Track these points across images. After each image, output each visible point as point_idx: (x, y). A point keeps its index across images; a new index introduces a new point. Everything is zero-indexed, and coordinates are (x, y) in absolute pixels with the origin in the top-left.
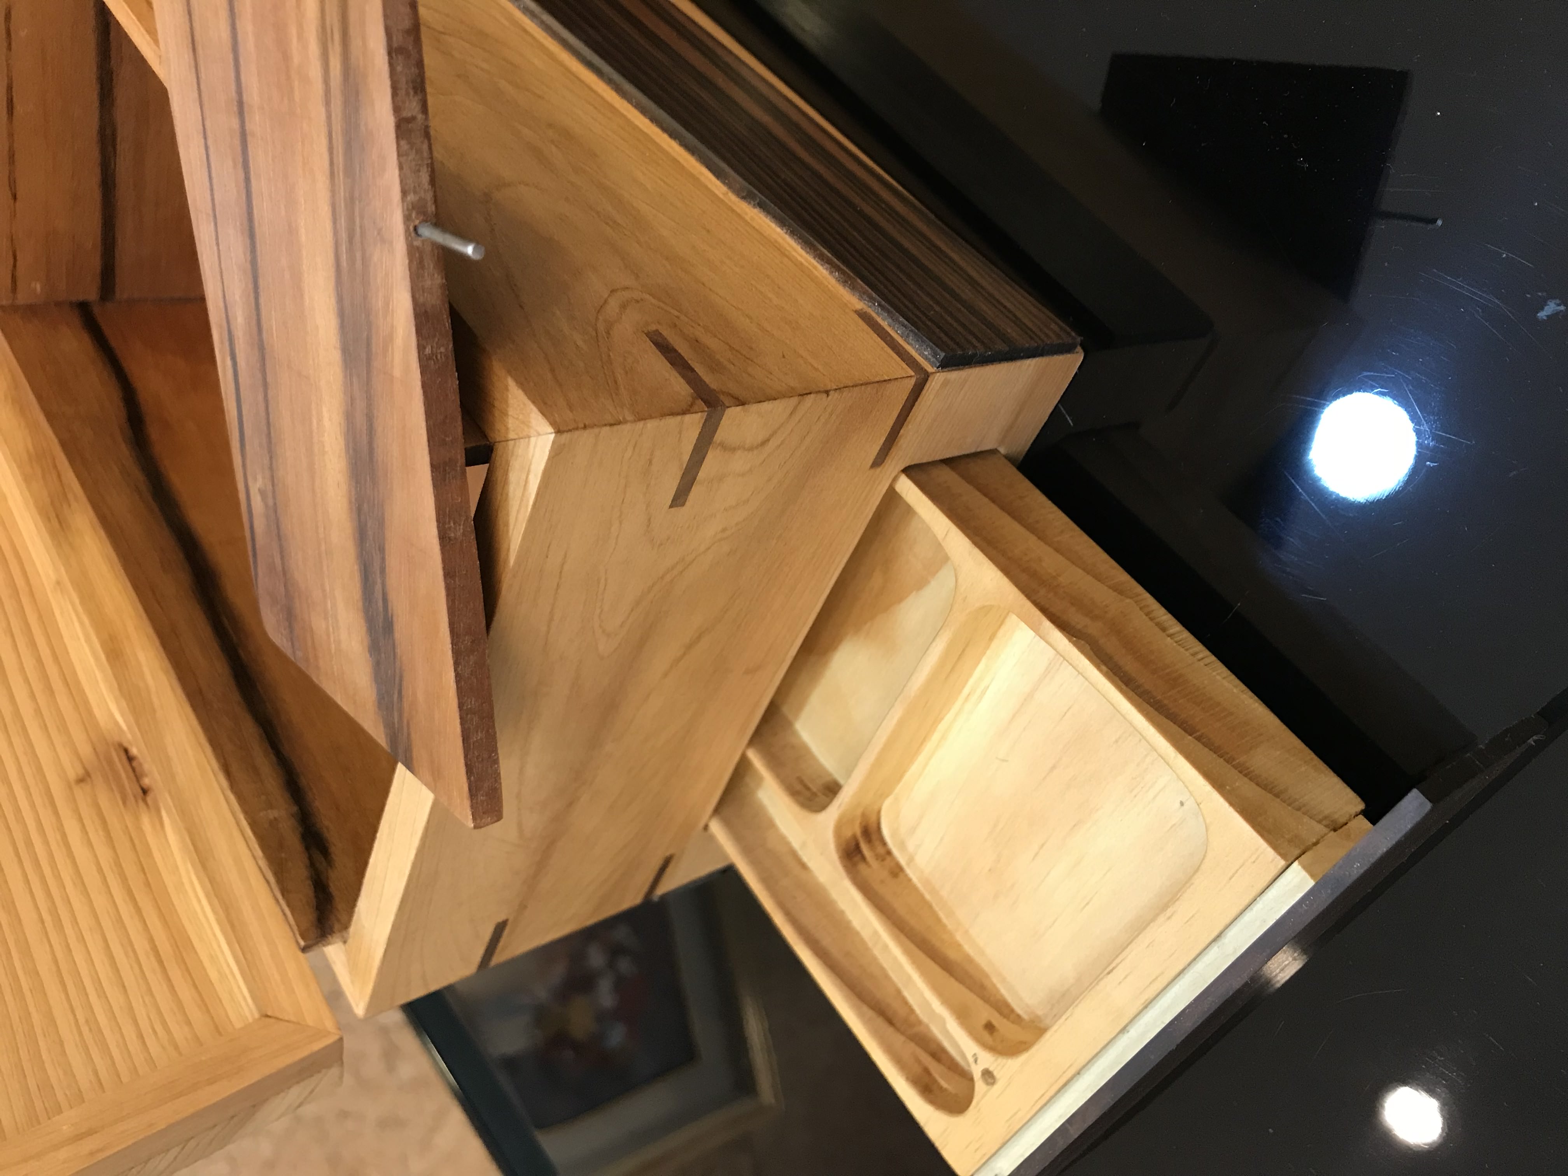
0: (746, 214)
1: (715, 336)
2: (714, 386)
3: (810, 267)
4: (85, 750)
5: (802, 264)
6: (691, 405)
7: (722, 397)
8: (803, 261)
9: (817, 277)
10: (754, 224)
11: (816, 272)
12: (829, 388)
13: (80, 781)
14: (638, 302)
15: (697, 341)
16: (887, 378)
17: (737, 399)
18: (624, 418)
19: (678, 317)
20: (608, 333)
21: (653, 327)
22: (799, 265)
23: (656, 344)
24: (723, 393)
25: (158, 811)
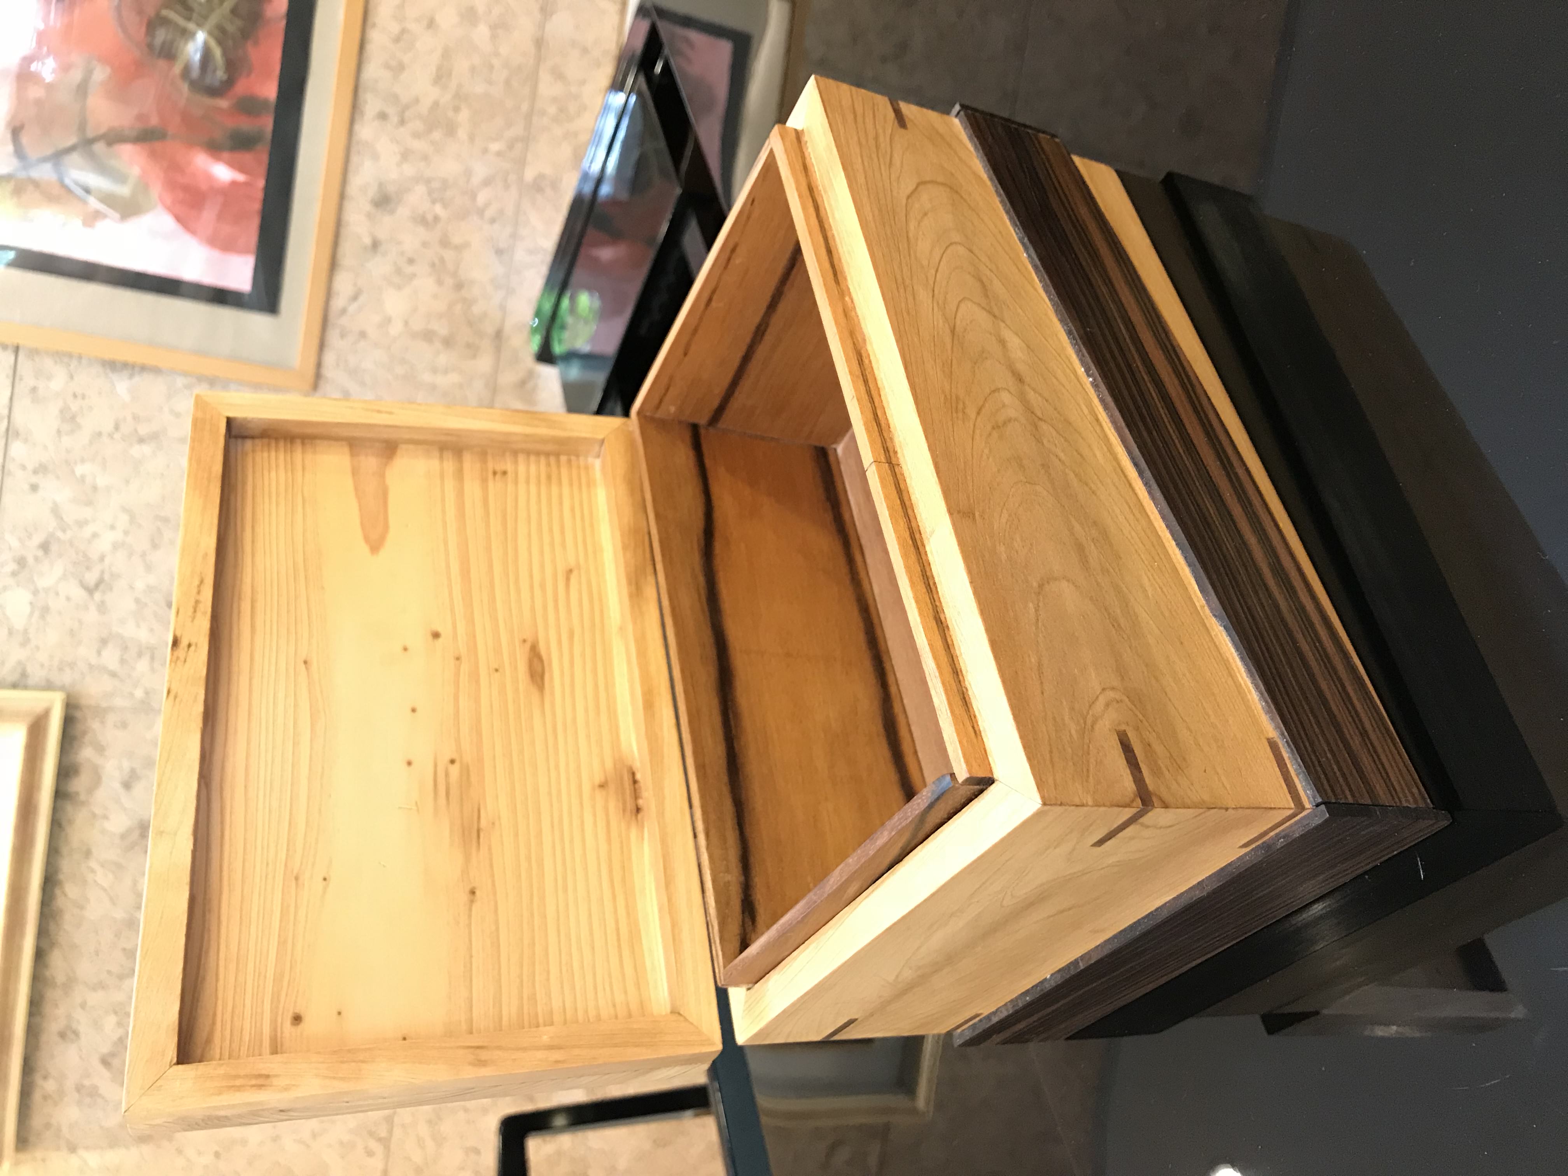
0: (1213, 630)
1: (1163, 744)
2: (1151, 787)
3: (1246, 690)
4: (609, 765)
5: (1241, 685)
6: (1133, 801)
7: (1154, 799)
8: (1242, 682)
9: (1248, 700)
10: (1216, 640)
11: (1249, 697)
12: (1229, 806)
13: (602, 786)
14: (1118, 702)
15: (1149, 745)
16: (1273, 806)
17: (1163, 802)
18: (1087, 803)
19: (1141, 721)
20: (1092, 726)
21: (1123, 727)
22: (1238, 686)
23: (1122, 743)
24: (1156, 794)
25: (643, 827)
